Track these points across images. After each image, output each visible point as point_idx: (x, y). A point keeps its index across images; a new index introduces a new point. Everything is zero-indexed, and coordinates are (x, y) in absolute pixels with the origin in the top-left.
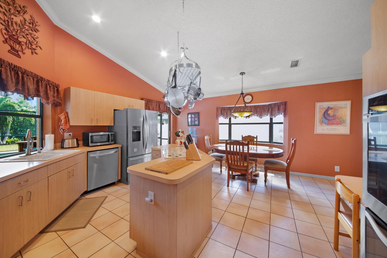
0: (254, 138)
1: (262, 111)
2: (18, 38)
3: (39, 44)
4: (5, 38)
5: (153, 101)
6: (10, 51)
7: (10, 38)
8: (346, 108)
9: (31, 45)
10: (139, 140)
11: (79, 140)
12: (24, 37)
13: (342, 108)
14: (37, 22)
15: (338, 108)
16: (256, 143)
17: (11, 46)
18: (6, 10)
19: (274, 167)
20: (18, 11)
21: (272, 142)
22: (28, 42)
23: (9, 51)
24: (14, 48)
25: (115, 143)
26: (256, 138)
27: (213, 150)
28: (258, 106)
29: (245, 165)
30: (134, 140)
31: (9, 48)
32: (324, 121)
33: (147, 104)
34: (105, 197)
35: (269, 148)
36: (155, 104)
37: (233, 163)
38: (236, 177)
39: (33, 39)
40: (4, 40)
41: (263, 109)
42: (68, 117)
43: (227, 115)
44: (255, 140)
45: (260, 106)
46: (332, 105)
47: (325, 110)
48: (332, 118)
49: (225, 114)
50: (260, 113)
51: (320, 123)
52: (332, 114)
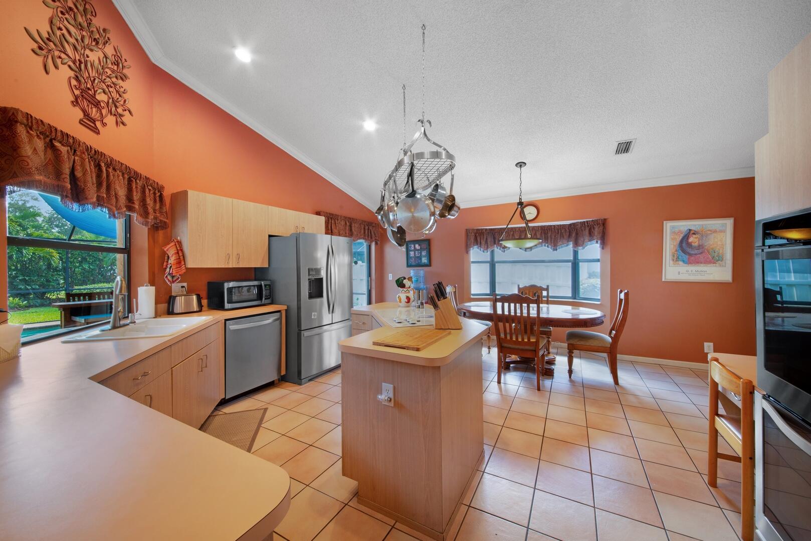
0: (542, 289)
1: (557, 236)
2: (95, 95)
3: (129, 105)
4: (76, 94)
5: (339, 218)
6: (83, 121)
7: (82, 96)
8: (724, 231)
9: (116, 107)
10: (321, 296)
11: (202, 298)
12: (104, 92)
13: (715, 231)
14: (125, 60)
15: (709, 232)
16: (546, 299)
17: (84, 111)
18: (77, 40)
19: (587, 344)
20: (95, 39)
21: (577, 298)
22: (111, 101)
23: (81, 121)
24: (88, 115)
25: (272, 303)
26: (547, 289)
27: (465, 313)
28: (550, 228)
29: (533, 340)
30: (311, 296)
31: (80, 115)
32: (680, 257)
33: (328, 223)
34: (262, 409)
35: (572, 309)
36: (343, 223)
37: (508, 337)
38: (511, 365)
39: (118, 96)
40: (73, 99)
41: (558, 233)
42: (182, 250)
43: (487, 245)
44: (545, 293)
45: (553, 227)
46: (695, 225)
47: (682, 235)
48: (696, 252)
49: (483, 242)
50: (552, 241)
51: (673, 260)
52: (696, 244)
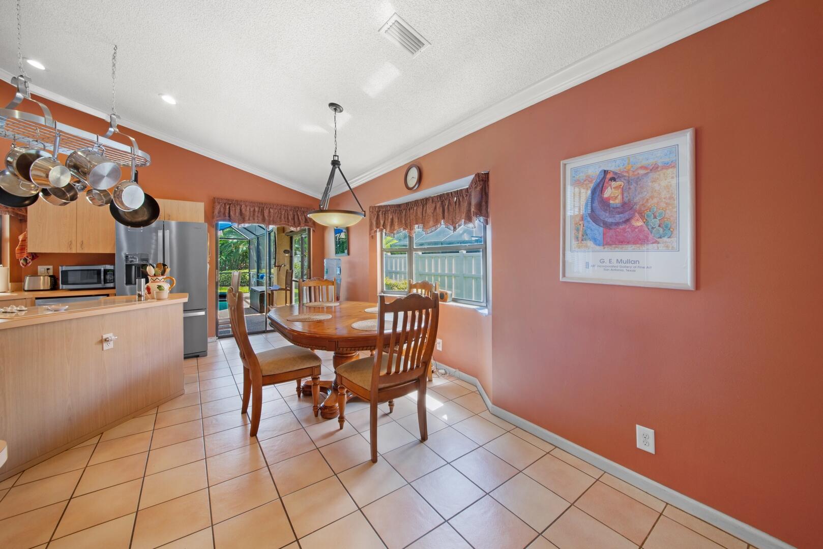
8: (672, 165)
13: (655, 168)
15: (642, 172)
32: (589, 232)
36: (250, 209)
46: (615, 160)
47: (592, 185)
48: (618, 218)
51: (577, 238)
52: (617, 202)
